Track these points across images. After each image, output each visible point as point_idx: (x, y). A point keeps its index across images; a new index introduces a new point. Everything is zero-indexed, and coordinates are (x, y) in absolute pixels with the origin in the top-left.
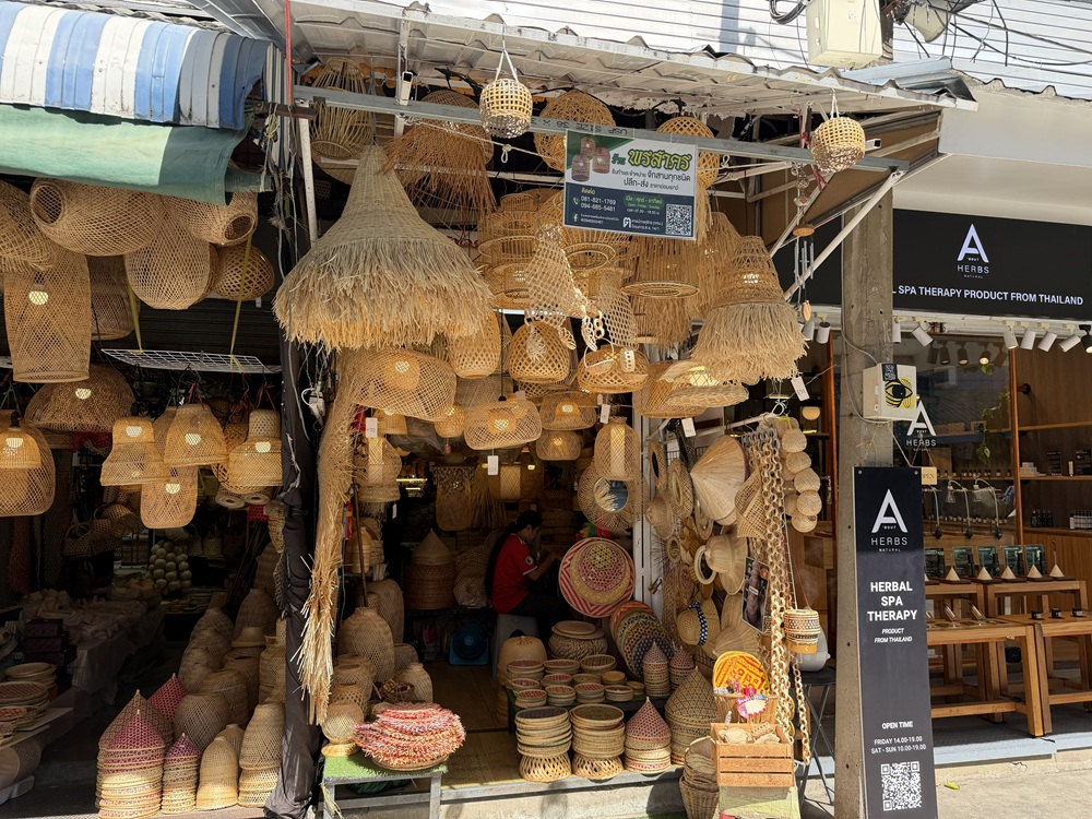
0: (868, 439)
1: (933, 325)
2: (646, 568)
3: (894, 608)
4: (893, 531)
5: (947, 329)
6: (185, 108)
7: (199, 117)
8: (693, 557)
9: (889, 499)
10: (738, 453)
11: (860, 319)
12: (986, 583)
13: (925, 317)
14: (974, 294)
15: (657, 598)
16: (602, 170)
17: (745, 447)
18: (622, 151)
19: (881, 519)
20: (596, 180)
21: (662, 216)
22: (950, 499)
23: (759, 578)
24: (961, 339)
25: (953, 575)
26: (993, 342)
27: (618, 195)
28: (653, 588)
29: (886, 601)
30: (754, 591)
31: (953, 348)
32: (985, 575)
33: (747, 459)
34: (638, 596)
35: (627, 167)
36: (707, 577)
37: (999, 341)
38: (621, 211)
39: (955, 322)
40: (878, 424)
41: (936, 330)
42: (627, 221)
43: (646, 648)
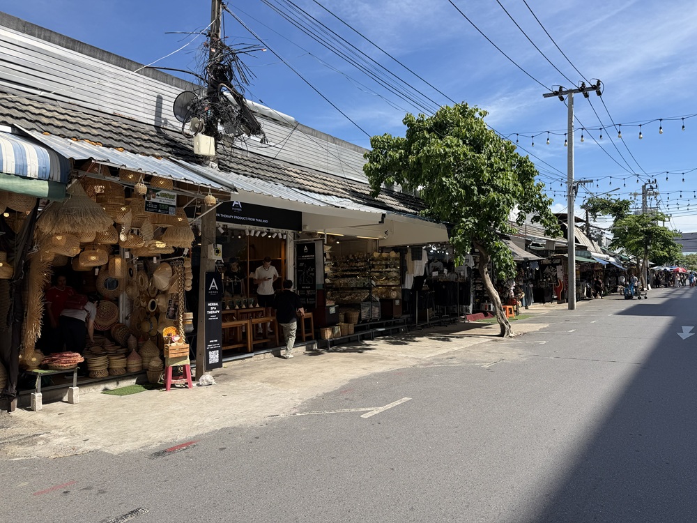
0: (209, 264)
1: (224, 225)
2: (123, 311)
3: (214, 310)
4: (214, 289)
5: (228, 227)
6: (51, 176)
7: (55, 179)
8: (148, 304)
9: (214, 281)
10: (170, 268)
11: (207, 230)
12: (237, 310)
13: (221, 224)
14: (237, 217)
15: (128, 322)
16: (154, 197)
17: (172, 266)
18: (159, 193)
19: (212, 286)
20: (152, 200)
21: (168, 210)
22: (227, 284)
23: (175, 305)
24: (233, 230)
25: (228, 308)
26: (242, 232)
27: (158, 204)
28: (127, 318)
29: (212, 308)
30: (172, 309)
31: (230, 232)
32: (237, 307)
33: (173, 269)
34: (121, 321)
35: (160, 197)
36: (153, 309)
37: (244, 231)
38: (158, 208)
39: (231, 225)
40: (212, 260)
41: (225, 228)
42: (160, 211)
43: (129, 337)
